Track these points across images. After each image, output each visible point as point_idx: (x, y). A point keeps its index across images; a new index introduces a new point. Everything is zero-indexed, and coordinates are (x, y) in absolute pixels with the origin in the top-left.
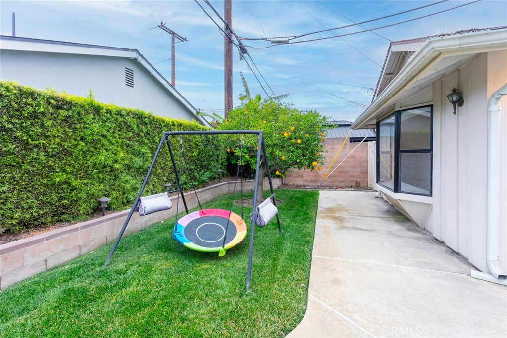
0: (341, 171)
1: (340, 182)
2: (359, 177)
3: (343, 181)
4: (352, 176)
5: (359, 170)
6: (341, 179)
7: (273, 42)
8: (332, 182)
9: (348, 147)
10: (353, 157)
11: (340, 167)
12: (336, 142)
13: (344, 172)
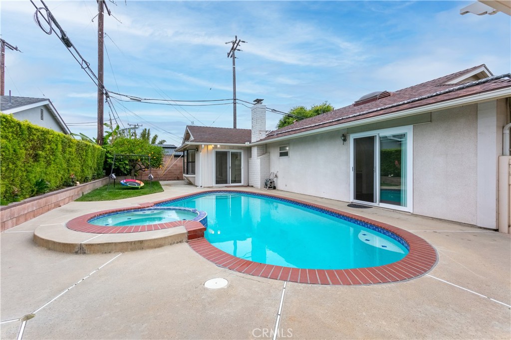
0: (170, 172)
1: (169, 178)
2: (178, 175)
3: (171, 177)
4: (175, 174)
5: (179, 171)
6: (170, 176)
7: (131, 99)
8: (165, 177)
9: (173, 160)
10: (176, 165)
11: (169, 170)
12: (167, 157)
13: (171, 172)
